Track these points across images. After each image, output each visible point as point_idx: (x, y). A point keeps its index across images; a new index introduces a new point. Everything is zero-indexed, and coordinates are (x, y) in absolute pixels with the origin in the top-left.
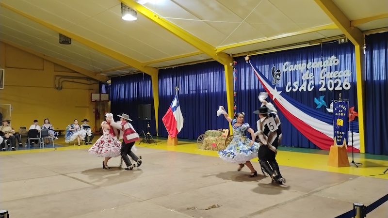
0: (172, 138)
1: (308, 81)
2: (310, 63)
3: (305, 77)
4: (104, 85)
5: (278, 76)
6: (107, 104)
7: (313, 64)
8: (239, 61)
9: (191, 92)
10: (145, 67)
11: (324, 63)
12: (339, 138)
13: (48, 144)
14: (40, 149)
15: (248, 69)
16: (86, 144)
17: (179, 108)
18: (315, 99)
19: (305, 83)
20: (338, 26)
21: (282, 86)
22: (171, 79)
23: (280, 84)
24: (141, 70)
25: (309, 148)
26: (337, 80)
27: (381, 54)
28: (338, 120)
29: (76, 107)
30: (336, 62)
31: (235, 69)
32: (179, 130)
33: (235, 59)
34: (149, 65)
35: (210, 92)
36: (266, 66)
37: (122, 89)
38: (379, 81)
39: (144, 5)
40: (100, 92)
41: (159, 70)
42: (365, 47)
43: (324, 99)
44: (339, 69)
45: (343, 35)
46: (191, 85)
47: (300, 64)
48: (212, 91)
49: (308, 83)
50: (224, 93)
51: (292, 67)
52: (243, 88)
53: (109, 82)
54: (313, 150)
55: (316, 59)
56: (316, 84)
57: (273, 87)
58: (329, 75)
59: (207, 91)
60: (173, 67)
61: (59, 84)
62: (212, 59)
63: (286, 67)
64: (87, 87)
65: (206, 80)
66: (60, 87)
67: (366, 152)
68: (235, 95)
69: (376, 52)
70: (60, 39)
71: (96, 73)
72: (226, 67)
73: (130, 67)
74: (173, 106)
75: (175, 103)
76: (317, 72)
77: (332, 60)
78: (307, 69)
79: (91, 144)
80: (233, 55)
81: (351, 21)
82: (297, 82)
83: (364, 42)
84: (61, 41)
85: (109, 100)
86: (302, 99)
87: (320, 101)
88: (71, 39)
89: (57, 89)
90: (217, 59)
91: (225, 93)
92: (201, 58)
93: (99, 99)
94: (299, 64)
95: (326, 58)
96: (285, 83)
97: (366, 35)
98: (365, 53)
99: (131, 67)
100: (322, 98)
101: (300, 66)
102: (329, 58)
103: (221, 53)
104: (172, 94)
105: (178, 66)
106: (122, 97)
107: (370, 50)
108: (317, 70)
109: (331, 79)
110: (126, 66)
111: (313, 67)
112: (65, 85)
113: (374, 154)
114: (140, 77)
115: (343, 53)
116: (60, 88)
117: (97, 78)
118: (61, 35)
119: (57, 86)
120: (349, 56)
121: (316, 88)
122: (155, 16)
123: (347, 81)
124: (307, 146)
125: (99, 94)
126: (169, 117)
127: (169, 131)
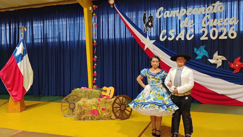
2: (189, 9)
3: (183, 25)
5: (150, 24)
7: (194, 10)
8: (100, 5)
11: (207, 10)
18: (195, 49)
26: (221, 28)
30: (221, 8)
31: (94, 14)
47: (178, 10)
49: (187, 31)
51: (168, 13)
56: (196, 33)
63: (160, 13)
68: (94, 45)
72: (85, 10)
74: (17, 54)
76: (198, 19)
77: (216, 7)
78: (186, 16)
82: (174, 30)
86: (178, 49)
87: (200, 51)
96: (159, 31)
101: (178, 13)
102: (213, 5)
108: (198, 16)
111: (193, 14)
121: (197, 36)
123: (233, 30)
126: (12, 70)
127: (10, 91)
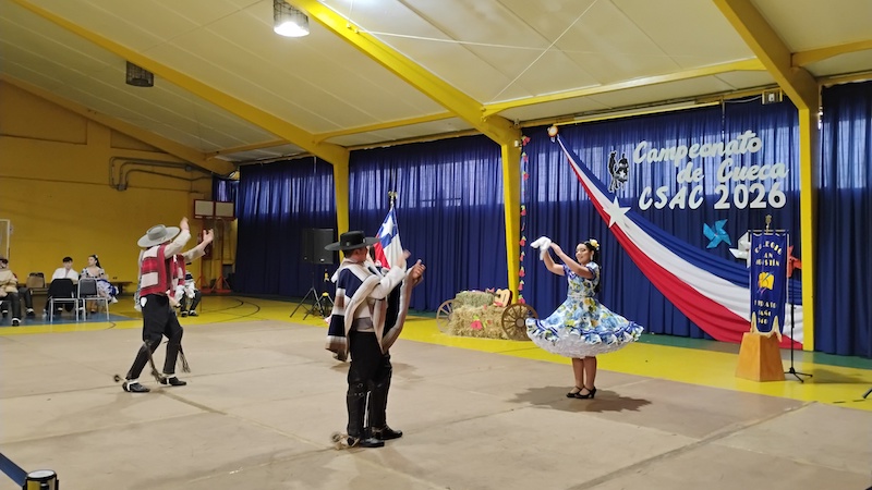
1: (690, 186)
2: (695, 146)
3: (684, 177)
4: (223, 182)
5: (622, 174)
6: (229, 226)
7: (703, 147)
8: (534, 136)
9: (423, 205)
10: (320, 143)
11: (727, 147)
12: (764, 317)
13: (95, 314)
14: (77, 324)
15: (555, 154)
16: (183, 315)
17: (396, 240)
18: (706, 227)
19: (683, 191)
20: (764, 63)
21: (632, 196)
22: (378, 172)
23: (627, 190)
24: (309, 150)
25: (688, 336)
26: (754, 186)
27: (857, 130)
28: (763, 275)
30: (755, 144)
31: (524, 154)
33: (525, 131)
34: (328, 141)
35: (465, 203)
36: (595, 149)
37: (266, 193)
38: (851, 191)
39: (326, 2)
40: (215, 198)
41: (352, 152)
42: (821, 113)
43: (726, 228)
44: (760, 162)
45: (775, 85)
46: (422, 188)
47: (674, 148)
48: (471, 203)
49: (690, 190)
50: (498, 207)
51: (655, 154)
52: (542, 198)
53: (236, 175)
54: (698, 341)
55: (710, 137)
56: (707, 193)
57: (611, 197)
58: (738, 174)
59: (459, 204)
60: (384, 146)
61: (121, 178)
62: (474, 130)
63: (641, 153)
64: (185, 185)
65: (458, 178)
66: (124, 183)
67: (817, 348)
68: (523, 214)
69: (844, 126)
70: (127, 76)
71: (206, 155)
72: (504, 149)
73: (286, 142)
74: (384, 234)
75: (388, 227)
76: (711, 166)
77: (745, 141)
78: (689, 160)
80: (521, 122)
81: (792, 54)
82: (666, 188)
83: (820, 103)
84: (130, 79)
85: (234, 217)
86: (674, 227)
87: (716, 232)
88: (152, 75)
89: (117, 187)
90: (484, 130)
91: (502, 207)
92: (449, 127)
93: (211, 213)
94: (670, 146)
95: (733, 135)
96: (638, 189)
97: (824, 87)
98: (820, 126)
99: (288, 143)
100: (720, 224)
101: (673, 153)
102: (739, 136)
103: (494, 118)
104: (379, 207)
105: (394, 144)
106: (264, 210)
107: (833, 118)
108: (710, 161)
109: (743, 182)
110: (276, 139)
111: (702, 156)
112: (134, 179)
113: (835, 354)
114: (308, 166)
115: (771, 126)
116: (122, 187)
117: (208, 166)
118: (129, 65)
119: (116, 182)
120: (783, 131)
121: (709, 201)
122: (350, 28)
123: (778, 189)
124: (684, 332)
125: (211, 203)
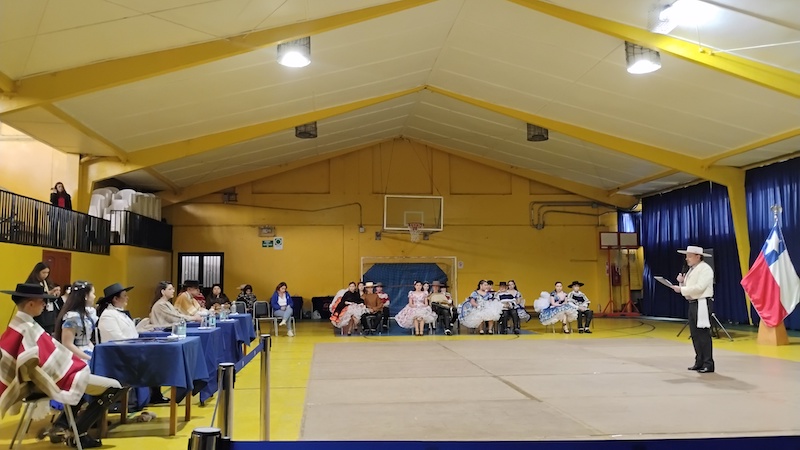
0: (770, 326)
4: (628, 215)
10: (709, 167)
16: (580, 332)
17: (785, 256)
22: (778, 189)
24: (702, 176)
29: (571, 261)
32: (790, 308)
34: (717, 164)
37: (666, 221)
39: (672, 32)
40: (620, 230)
41: (747, 171)
53: (639, 207)
60: (782, 161)
61: (539, 219)
64: (592, 220)
66: (541, 222)
70: (528, 134)
71: (609, 192)
73: (675, 171)
74: (768, 250)
75: (772, 243)
79: (587, 332)
84: (531, 136)
85: (639, 245)
88: (547, 131)
89: (536, 226)
93: (616, 244)
99: (679, 172)
105: (792, 157)
106: (665, 238)
112: (550, 218)
116: (540, 226)
117: (611, 201)
118: (529, 126)
119: (536, 223)
122: (703, 52)
125: (616, 235)
126: (759, 277)
127: (760, 309)
